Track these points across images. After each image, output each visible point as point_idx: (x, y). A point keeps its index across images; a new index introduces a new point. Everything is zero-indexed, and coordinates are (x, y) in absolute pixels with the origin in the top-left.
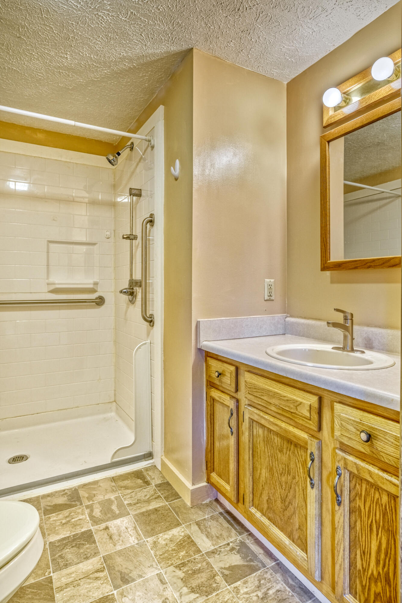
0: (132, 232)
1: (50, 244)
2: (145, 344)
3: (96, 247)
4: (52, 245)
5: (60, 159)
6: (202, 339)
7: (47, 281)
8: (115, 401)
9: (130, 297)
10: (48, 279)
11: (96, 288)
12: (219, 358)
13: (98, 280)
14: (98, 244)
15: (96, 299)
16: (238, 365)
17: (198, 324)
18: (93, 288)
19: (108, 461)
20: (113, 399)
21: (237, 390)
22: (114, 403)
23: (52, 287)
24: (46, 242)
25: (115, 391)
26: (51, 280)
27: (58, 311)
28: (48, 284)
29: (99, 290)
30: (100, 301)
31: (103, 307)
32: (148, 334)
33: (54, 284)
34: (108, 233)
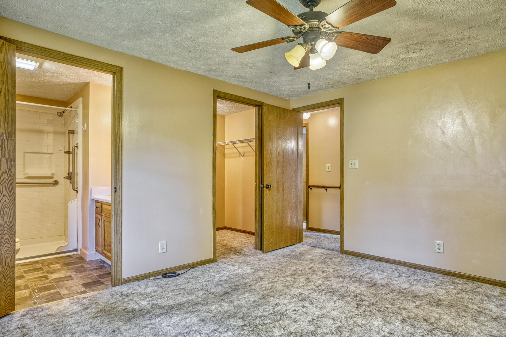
0: (69, 150)
1: (25, 154)
2: (75, 201)
3: (53, 155)
4: (26, 154)
5: (31, 110)
6: (93, 195)
7: (24, 172)
8: (64, 235)
9: (70, 180)
10: (24, 171)
11: (53, 176)
12: (98, 202)
13: (54, 172)
14: (54, 154)
15: (53, 181)
16: (102, 203)
17: (91, 190)
18: (51, 176)
19: (54, 252)
20: (63, 234)
21: (102, 212)
22: (64, 236)
23: (27, 176)
24: (23, 153)
25: (64, 229)
26: (26, 172)
27: (30, 188)
28: (24, 174)
29: (55, 177)
30: (56, 183)
31: (57, 186)
32: (76, 196)
33: (28, 174)
34: (61, 148)
